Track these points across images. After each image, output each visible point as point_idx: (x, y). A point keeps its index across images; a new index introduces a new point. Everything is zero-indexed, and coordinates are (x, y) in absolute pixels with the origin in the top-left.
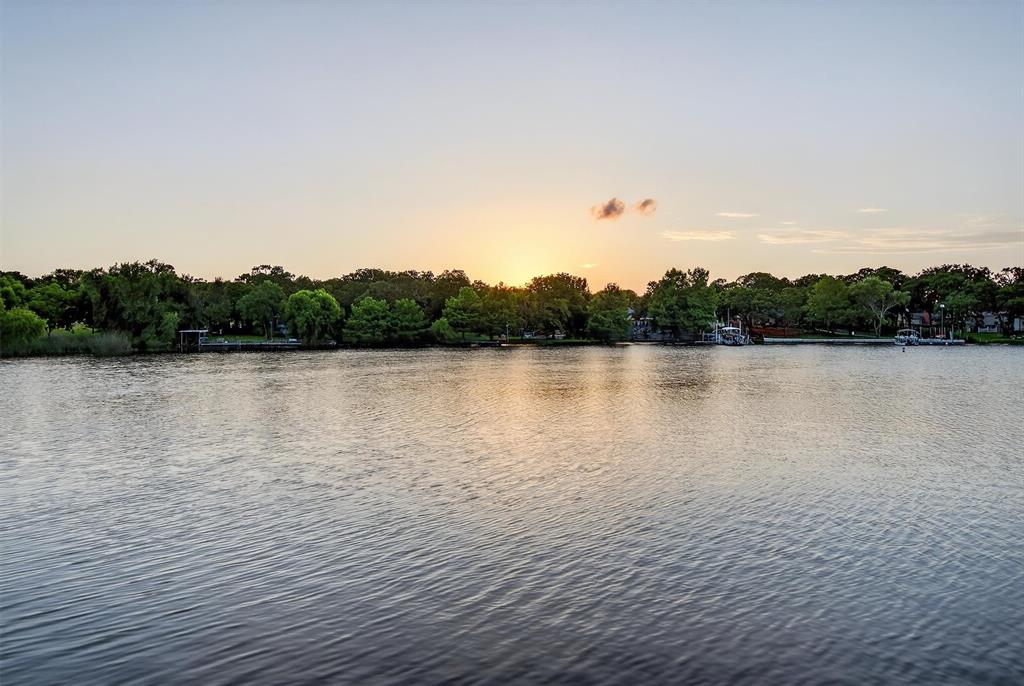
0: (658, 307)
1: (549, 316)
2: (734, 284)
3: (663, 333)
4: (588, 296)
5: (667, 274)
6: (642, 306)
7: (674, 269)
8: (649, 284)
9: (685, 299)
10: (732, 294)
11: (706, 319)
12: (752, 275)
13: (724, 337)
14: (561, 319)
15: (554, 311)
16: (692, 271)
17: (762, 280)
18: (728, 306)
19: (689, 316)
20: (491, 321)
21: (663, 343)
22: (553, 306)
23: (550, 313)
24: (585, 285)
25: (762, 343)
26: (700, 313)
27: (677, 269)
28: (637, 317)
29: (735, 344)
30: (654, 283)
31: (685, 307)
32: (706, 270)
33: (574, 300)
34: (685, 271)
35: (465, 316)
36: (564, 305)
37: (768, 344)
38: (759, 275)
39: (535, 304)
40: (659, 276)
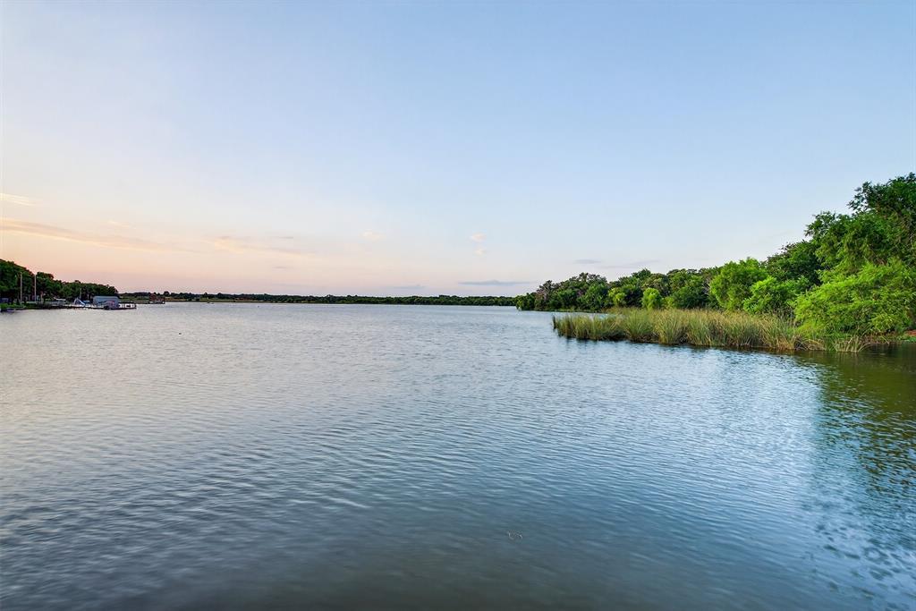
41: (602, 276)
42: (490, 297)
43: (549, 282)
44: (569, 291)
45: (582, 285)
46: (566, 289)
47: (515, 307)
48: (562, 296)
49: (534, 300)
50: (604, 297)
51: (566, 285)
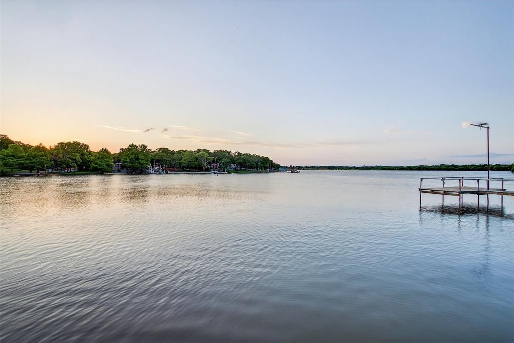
0: (126, 159)
1: (69, 161)
2: (154, 151)
3: (127, 169)
4: (90, 153)
5: (130, 146)
6: (117, 158)
7: (133, 144)
8: (121, 149)
9: (138, 156)
10: (155, 155)
11: (147, 164)
12: (161, 148)
13: (155, 171)
14: (76, 162)
15: (72, 159)
16: (140, 145)
17: (165, 151)
18: (155, 159)
19: (140, 163)
20: (34, 163)
21: (127, 174)
22: (72, 157)
23: (70, 160)
24: (88, 148)
25: (167, 173)
26: (144, 162)
27: (134, 144)
28: (115, 163)
29: (160, 174)
30: (123, 149)
31: (138, 159)
32: (146, 145)
33: (82, 155)
34: (137, 145)
35: (15, 160)
36: (78, 156)
37: (170, 173)
38: (164, 148)
39: (61, 156)
40: (126, 146)
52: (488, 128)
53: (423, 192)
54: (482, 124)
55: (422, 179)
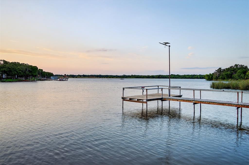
41: (245, 65)
42: (194, 75)
43: (220, 68)
44: (229, 73)
45: (235, 70)
46: (228, 71)
47: (205, 79)
48: (225, 74)
49: (213, 76)
50: (245, 75)
51: (228, 70)
52: (169, 46)
53: (125, 100)
54: (166, 43)
55: (124, 89)
